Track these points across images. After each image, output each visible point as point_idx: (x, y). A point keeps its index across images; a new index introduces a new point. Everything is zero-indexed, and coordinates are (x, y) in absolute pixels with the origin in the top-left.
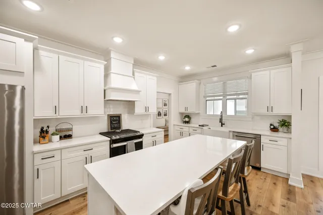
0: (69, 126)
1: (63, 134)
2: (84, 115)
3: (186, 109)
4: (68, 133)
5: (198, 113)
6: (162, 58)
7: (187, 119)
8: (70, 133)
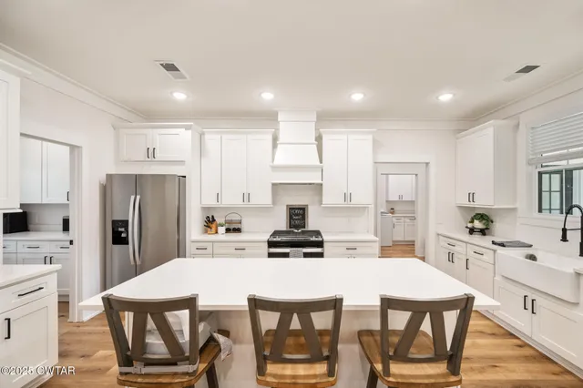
0: (238, 218)
1: (232, 227)
2: (246, 204)
3: (471, 197)
4: (236, 226)
5: (514, 210)
6: (357, 97)
7: (478, 224)
8: (239, 226)
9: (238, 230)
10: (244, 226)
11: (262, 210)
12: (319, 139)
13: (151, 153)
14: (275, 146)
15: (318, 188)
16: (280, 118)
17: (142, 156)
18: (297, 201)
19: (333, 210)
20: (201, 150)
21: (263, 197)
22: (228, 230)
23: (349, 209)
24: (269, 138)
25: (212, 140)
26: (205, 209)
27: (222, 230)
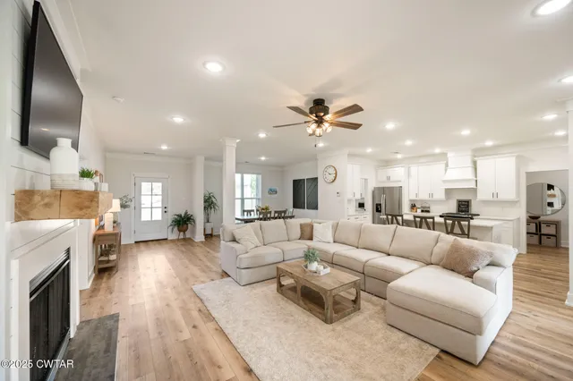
0: (428, 206)
1: (424, 210)
8: (428, 209)
9: (428, 211)
10: (431, 209)
11: (439, 202)
12: (475, 163)
13: (389, 178)
14: (446, 170)
15: (474, 190)
16: (449, 155)
17: (385, 179)
18: (464, 197)
19: (486, 202)
20: (409, 175)
21: (441, 195)
22: (422, 211)
23: (495, 202)
24: (444, 166)
25: (414, 169)
26: (411, 200)
27: (419, 211)
